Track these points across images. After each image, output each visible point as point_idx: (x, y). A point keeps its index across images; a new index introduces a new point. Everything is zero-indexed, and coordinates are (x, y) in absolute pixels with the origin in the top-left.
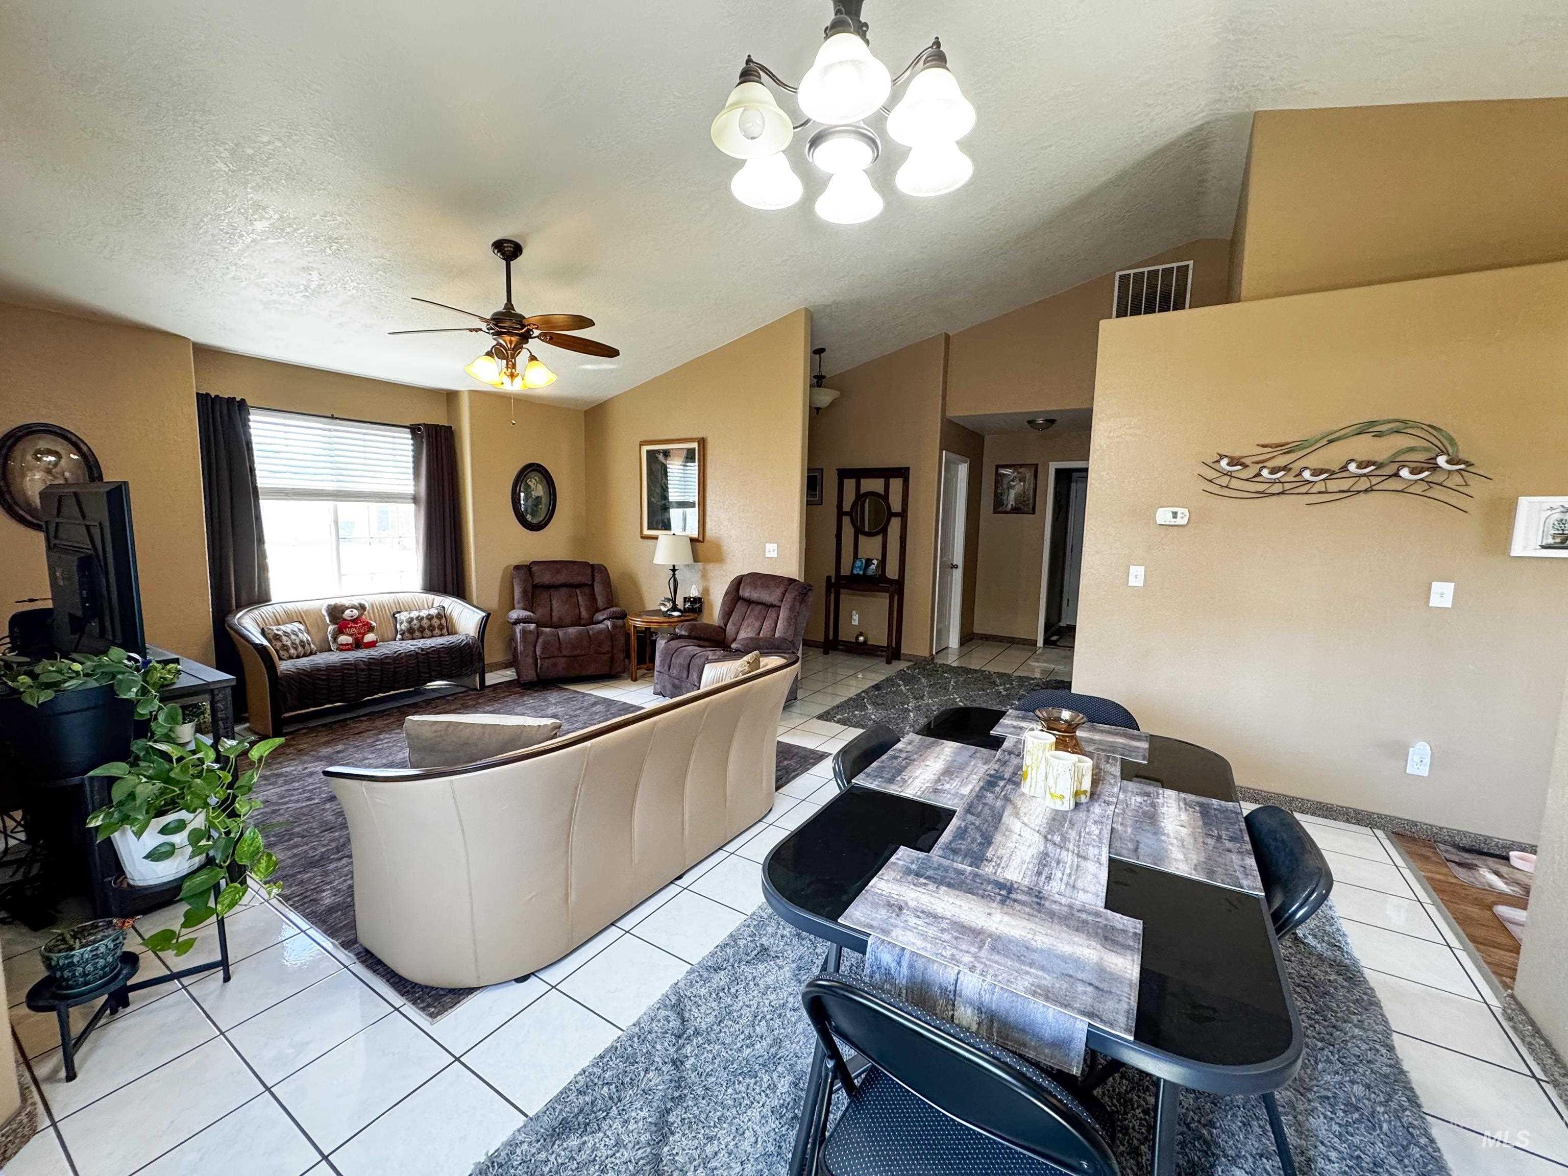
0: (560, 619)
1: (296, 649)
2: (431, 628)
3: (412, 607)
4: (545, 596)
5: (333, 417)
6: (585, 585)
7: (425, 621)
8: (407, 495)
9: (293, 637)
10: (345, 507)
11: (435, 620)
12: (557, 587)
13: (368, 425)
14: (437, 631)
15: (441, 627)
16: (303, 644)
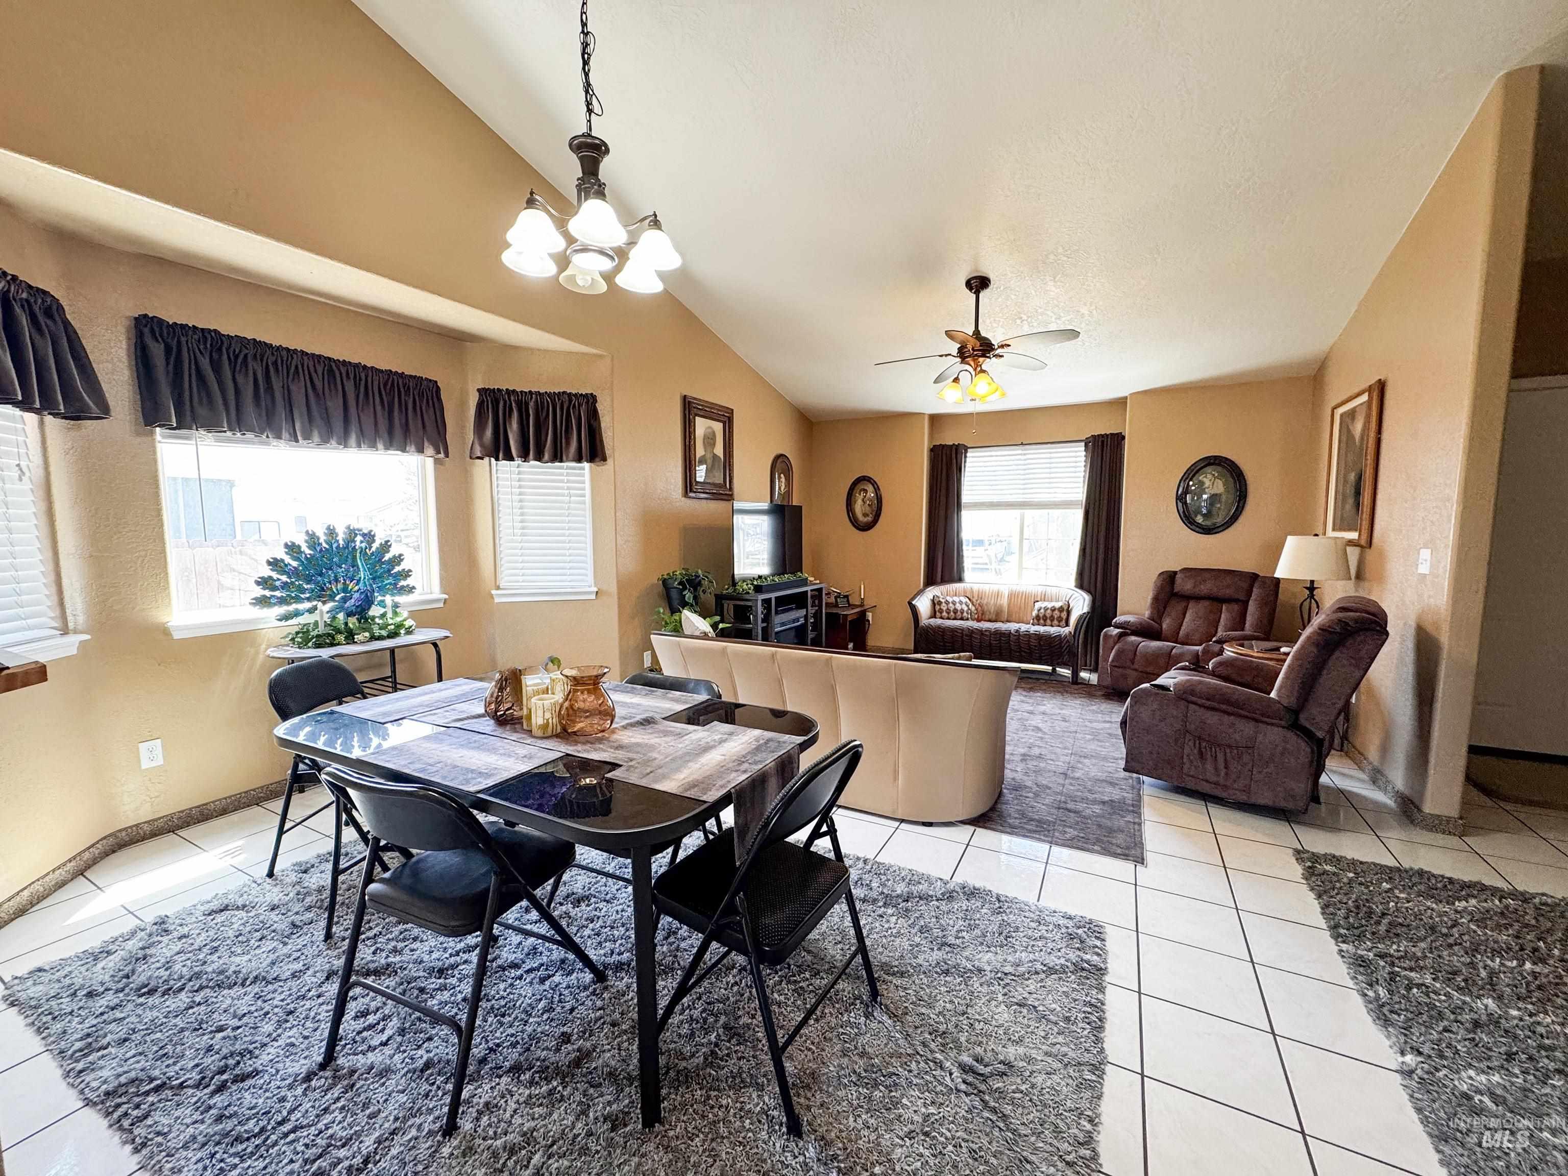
0: (1187, 635)
1: (948, 613)
2: (1052, 618)
3: (1054, 598)
4: (1180, 607)
5: (1022, 444)
6: (1236, 601)
7: (1049, 611)
8: (1077, 501)
9: (951, 605)
10: (1029, 513)
11: (1056, 612)
12: (1198, 598)
13: (1049, 445)
14: (1056, 622)
15: (1060, 619)
16: (955, 611)
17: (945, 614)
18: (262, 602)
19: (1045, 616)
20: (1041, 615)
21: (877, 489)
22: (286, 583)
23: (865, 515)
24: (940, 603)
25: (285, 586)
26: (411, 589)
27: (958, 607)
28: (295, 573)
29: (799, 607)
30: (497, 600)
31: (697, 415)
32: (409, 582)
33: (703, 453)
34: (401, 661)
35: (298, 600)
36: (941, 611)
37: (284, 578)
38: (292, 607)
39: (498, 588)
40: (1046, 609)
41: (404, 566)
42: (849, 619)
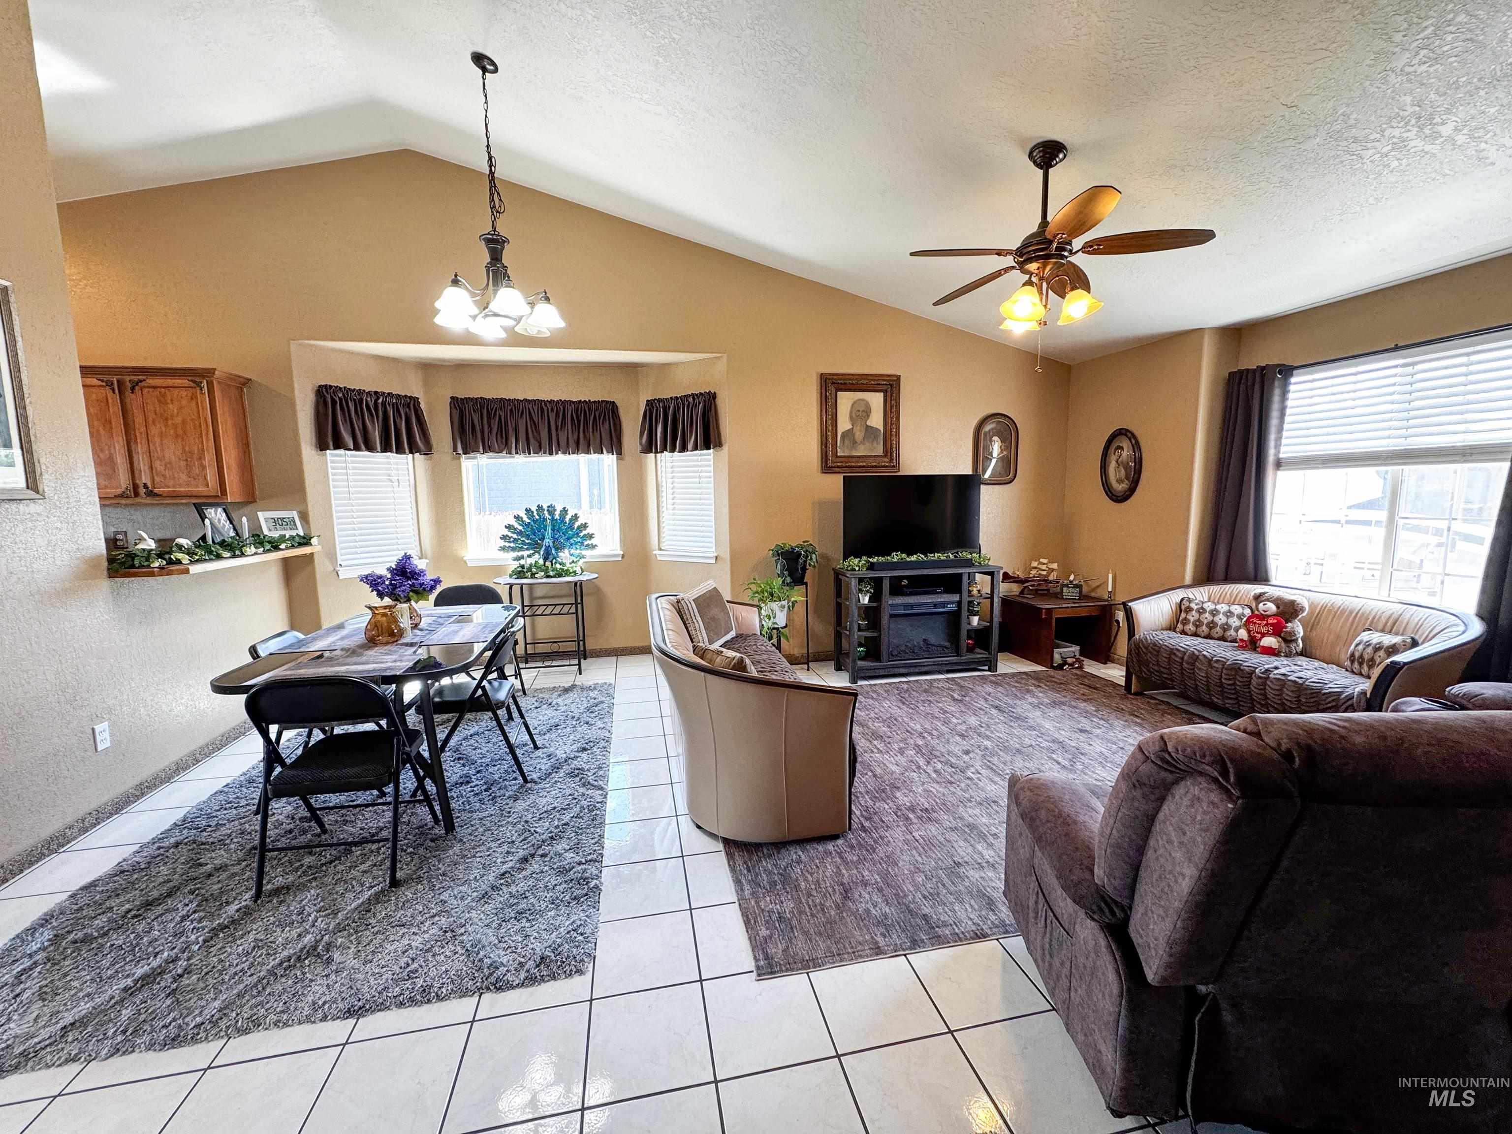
9: (1209, 615)
16: (1212, 625)
17: (1190, 627)
18: (503, 549)
19: (1361, 656)
20: (1357, 655)
21: (1137, 446)
22: (515, 539)
23: (1119, 481)
24: (1189, 610)
25: (515, 540)
26: (594, 547)
27: (1221, 619)
28: (520, 533)
29: (948, 591)
30: (659, 558)
31: (837, 390)
32: (593, 541)
33: (849, 427)
34: (588, 594)
35: (521, 549)
36: (1186, 622)
37: (515, 536)
38: (520, 554)
39: (660, 549)
40: (1368, 644)
41: (588, 531)
42: (1056, 615)
